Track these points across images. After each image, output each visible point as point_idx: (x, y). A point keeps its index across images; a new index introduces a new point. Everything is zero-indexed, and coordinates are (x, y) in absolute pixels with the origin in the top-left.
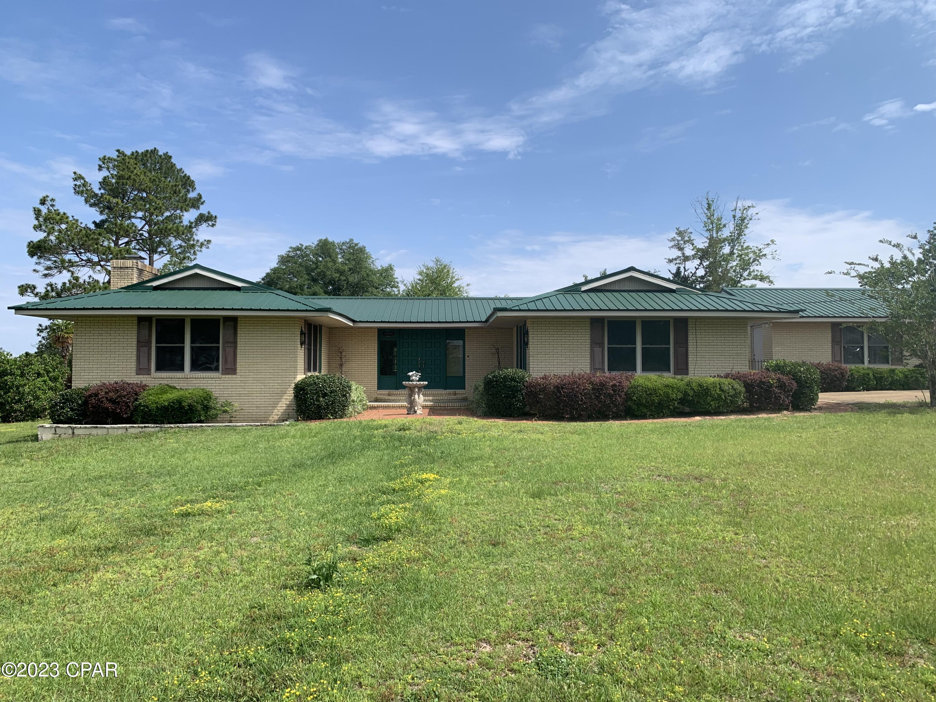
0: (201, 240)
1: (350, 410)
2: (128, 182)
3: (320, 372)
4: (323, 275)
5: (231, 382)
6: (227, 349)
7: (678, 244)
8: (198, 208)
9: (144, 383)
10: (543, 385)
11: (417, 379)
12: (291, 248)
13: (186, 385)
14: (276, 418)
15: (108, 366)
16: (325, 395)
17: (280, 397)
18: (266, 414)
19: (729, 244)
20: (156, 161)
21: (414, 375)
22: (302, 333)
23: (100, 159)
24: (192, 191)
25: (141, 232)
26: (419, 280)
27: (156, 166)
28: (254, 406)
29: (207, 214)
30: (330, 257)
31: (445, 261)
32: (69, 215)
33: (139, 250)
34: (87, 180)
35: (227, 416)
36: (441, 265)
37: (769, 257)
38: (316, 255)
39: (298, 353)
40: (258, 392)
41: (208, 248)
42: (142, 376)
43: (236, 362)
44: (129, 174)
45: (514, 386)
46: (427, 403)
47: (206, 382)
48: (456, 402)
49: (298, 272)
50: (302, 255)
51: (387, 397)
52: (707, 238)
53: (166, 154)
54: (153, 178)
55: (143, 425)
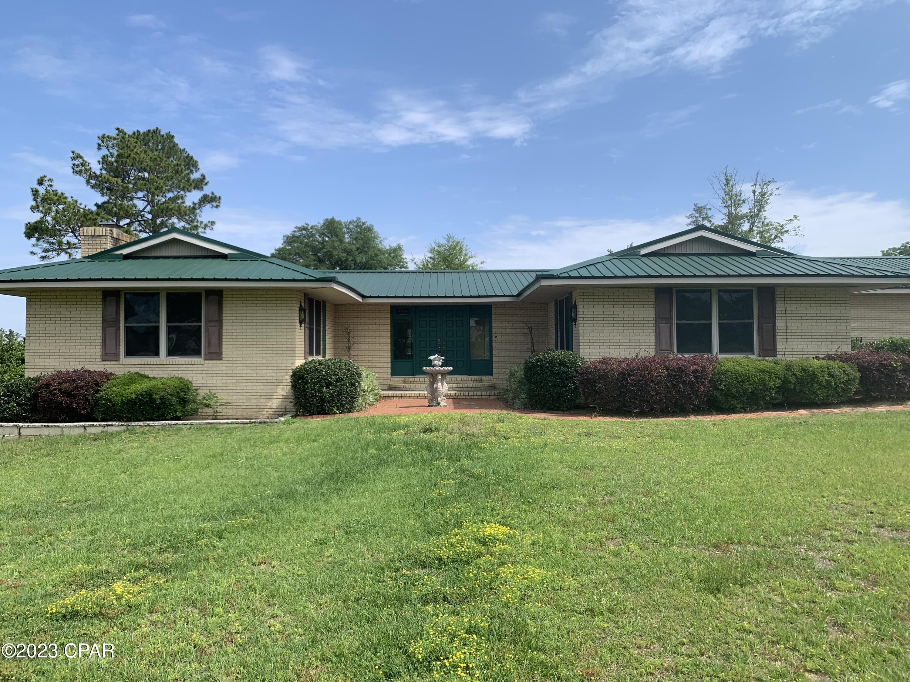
0: (205, 222)
1: (360, 401)
2: (128, 160)
3: (324, 356)
4: (330, 255)
5: (215, 369)
6: (210, 328)
7: (697, 221)
8: (201, 188)
9: (109, 371)
10: (603, 370)
11: (440, 364)
12: (296, 227)
13: (161, 373)
14: (271, 412)
15: (68, 351)
16: (329, 384)
17: (275, 387)
18: (258, 407)
19: (749, 220)
20: (159, 141)
21: (436, 359)
22: (301, 309)
23: (99, 137)
24: (196, 171)
25: (143, 213)
26: (430, 258)
27: (158, 146)
28: (243, 397)
29: (211, 195)
30: (337, 236)
31: (458, 237)
32: (66, 195)
33: (140, 231)
34: (85, 159)
35: (210, 411)
36: (453, 242)
37: (793, 233)
38: (322, 234)
39: (297, 333)
40: (248, 381)
41: (212, 229)
42: (108, 363)
43: (222, 345)
44: (129, 152)
45: (564, 373)
46: (452, 392)
47: (186, 369)
48: (484, 391)
49: (303, 252)
50: (308, 235)
51: (402, 385)
52: (725, 214)
53: (168, 134)
54: (153, 158)
55: (105, 423)
